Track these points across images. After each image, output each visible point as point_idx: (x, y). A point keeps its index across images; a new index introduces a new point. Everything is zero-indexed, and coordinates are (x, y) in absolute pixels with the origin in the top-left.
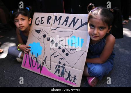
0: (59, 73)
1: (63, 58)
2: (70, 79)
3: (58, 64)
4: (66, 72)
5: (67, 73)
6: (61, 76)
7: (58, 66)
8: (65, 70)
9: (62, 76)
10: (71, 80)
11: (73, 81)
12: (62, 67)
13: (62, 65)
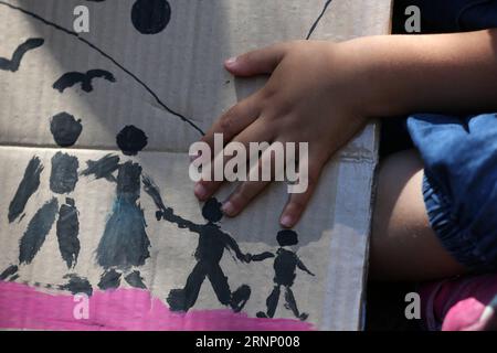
0: (70, 249)
1: (104, 65)
2: (233, 288)
3: (47, 155)
4: (166, 214)
5: (182, 223)
6: (110, 281)
7: (45, 176)
8: (145, 200)
9: (123, 273)
10: (245, 292)
11: (272, 301)
12: (101, 169)
13: (97, 155)
